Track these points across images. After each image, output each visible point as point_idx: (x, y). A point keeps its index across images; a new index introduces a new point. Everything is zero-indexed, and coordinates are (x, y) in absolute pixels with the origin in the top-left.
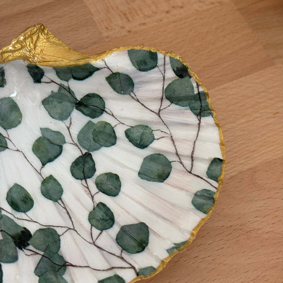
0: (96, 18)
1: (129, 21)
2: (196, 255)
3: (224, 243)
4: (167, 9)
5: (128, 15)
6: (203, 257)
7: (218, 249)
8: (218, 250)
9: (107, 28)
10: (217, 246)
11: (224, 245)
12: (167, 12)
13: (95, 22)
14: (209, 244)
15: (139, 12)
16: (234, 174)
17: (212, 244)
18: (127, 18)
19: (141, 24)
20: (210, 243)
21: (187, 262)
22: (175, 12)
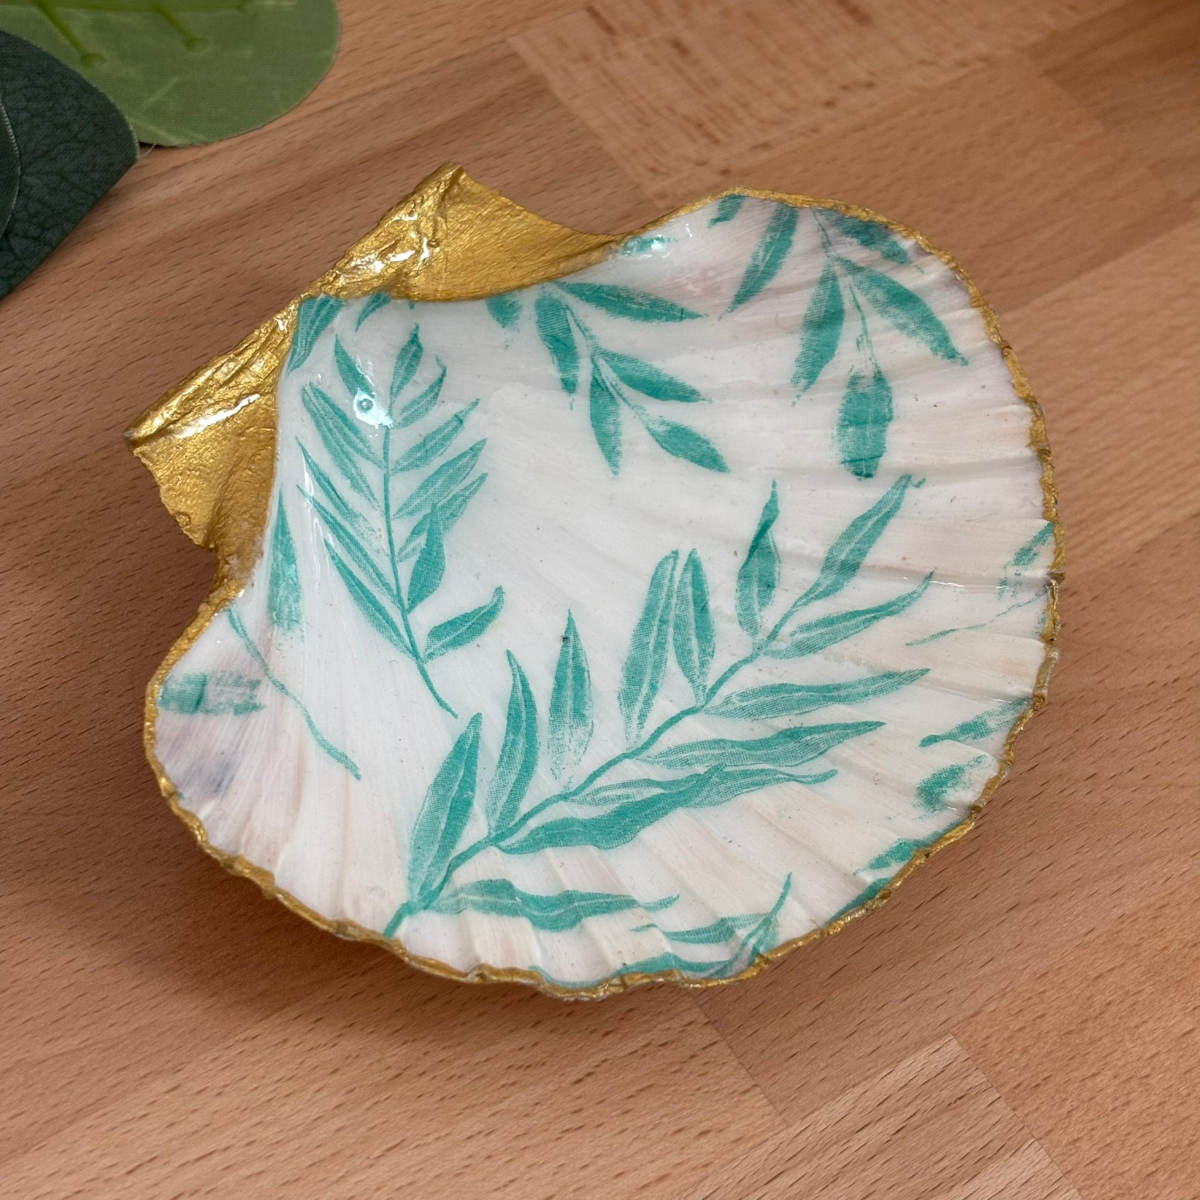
0: (611, 146)
1: (716, 142)
2: (1091, 771)
3: (1167, 728)
4: (825, 96)
5: (711, 127)
6: (1112, 774)
7: (1153, 747)
8: (1154, 749)
9: (653, 170)
10: (1147, 738)
11: (1168, 734)
12: (829, 104)
13: (612, 159)
14: (1121, 735)
15: (741, 113)
16: (1149, 536)
17: (1131, 735)
18: (708, 135)
19: (755, 148)
20: (1125, 732)
21: (1066, 793)
22: (852, 100)
